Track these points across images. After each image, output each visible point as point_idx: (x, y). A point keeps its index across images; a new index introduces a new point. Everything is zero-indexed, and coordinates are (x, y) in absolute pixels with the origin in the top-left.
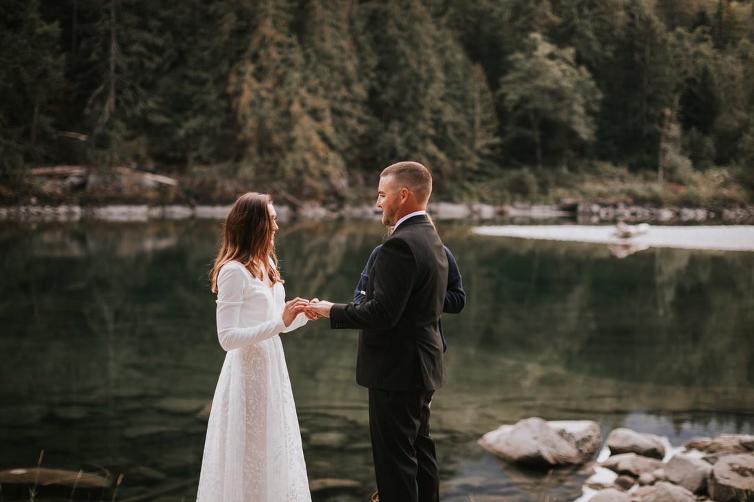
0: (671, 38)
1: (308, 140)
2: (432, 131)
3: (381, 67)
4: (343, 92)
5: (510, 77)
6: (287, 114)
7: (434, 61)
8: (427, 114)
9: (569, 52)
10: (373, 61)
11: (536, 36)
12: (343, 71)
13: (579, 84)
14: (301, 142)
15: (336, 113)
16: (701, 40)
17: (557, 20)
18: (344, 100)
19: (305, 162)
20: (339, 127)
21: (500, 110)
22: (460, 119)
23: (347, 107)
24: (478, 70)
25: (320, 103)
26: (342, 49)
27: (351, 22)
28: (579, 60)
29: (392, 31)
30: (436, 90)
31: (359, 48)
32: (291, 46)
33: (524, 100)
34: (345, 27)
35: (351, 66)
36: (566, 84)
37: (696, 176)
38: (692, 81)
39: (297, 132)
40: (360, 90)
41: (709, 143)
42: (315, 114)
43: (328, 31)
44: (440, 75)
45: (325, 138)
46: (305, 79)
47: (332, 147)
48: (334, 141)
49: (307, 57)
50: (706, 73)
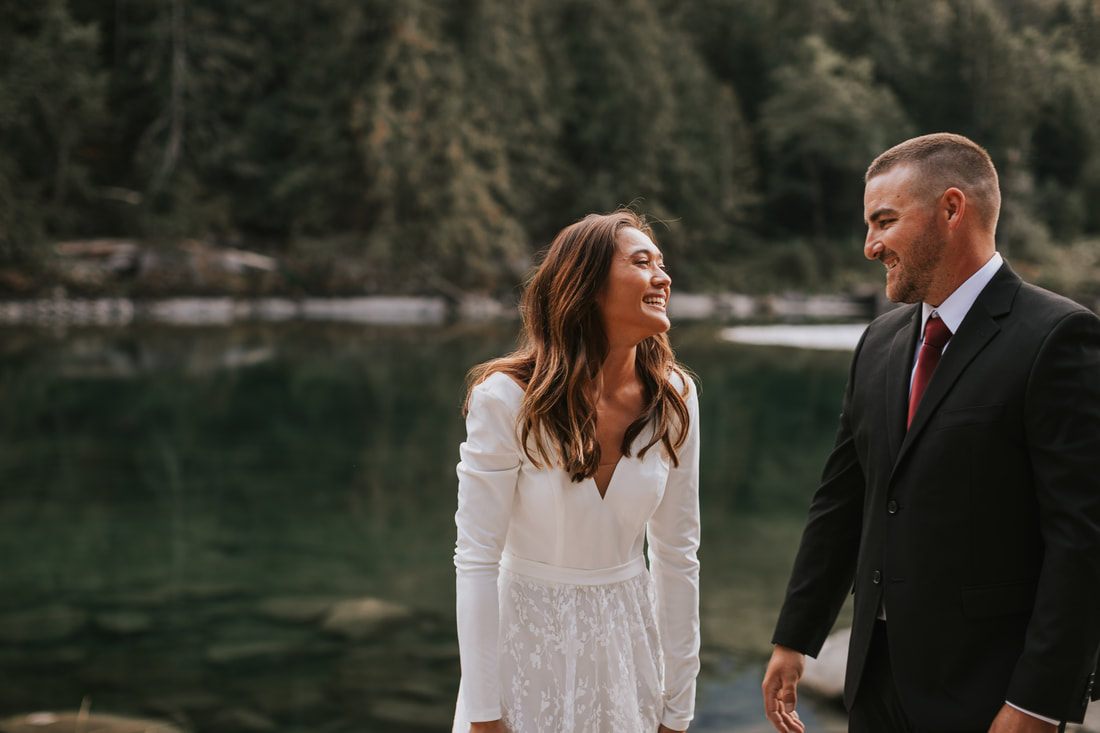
0: (1015, 44)
1: (472, 198)
2: (657, 186)
3: (582, 89)
4: (525, 127)
5: (775, 103)
6: (441, 161)
7: (662, 80)
8: (651, 160)
9: (864, 66)
10: (569, 80)
11: (815, 42)
12: (524, 94)
13: (879, 115)
14: (461, 203)
15: (516, 158)
16: (1060, 46)
17: (842, 16)
18: (527, 139)
19: (468, 233)
20: (520, 180)
21: (761, 155)
22: (702, 168)
23: (532, 150)
24: (727, 93)
25: (490, 142)
26: (521, 62)
27: (536, 21)
28: (880, 78)
29: (598, 34)
30: (664, 123)
31: (548, 59)
32: (446, 59)
33: (796, 139)
34: (526, 28)
35: (537, 87)
36: (861, 113)
37: (1057, 253)
38: (1048, 109)
39: (457, 187)
40: (550, 123)
41: (1075, 201)
42: (483, 160)
43: (502, 35)
44: (670, 101)
45: (496, 195)
46: (468, 109)
47: (508, 209)
48: (514, 199)
49: (471, 76)
50: (1068, 97)
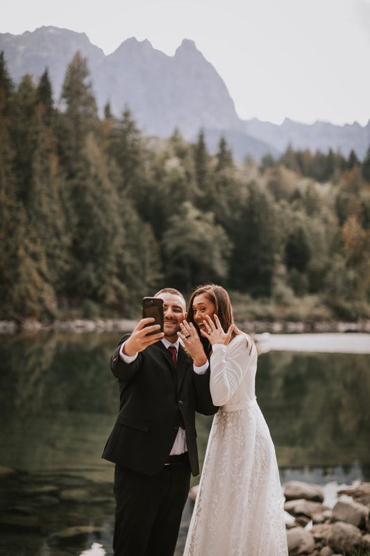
0: (277, 207)
1: (29, 275)
2: (115, 270)
3: (81, 224)
4: (55, 241)
5: (170, 232)
6: (15, 256)
7: (118, 221)
8: (113, 258)
9: (210, 216)
10: (75, 220)
11: (188, 205)
12: (55, 227)
13: (217, 239)
14: (24, 276)
15: (50, 256)
16: (296, 209)
17: (201, 193)
18: (55, 247)
19: (27, 290)
20: (52, 266)
21: (163, 256)
22: (135, 261)
23: (58, 252)
24: (148, 228)
25: (39, 248)
26: (53, 212)
27: (60, 193)
28: (217, 221)
29: (89, 199)
30: (119, 241)
31: (66, 211)
32: (18, 209)
33: (179, 249)
34: (56, 196)
35: (60, 223)
36: (209, 237)
37: (296, 301)
38: (292, 237)
39: (22, 269)
40: (67, 240)
41: (305, 279)
42: (35, 257)
43: (45, 199)
44: (121, 230)
45: (41, 274)
46: (28, 233)
47: (46, 280)
48: (48, 275)
49: (30, 217)
50: (300, 231)
